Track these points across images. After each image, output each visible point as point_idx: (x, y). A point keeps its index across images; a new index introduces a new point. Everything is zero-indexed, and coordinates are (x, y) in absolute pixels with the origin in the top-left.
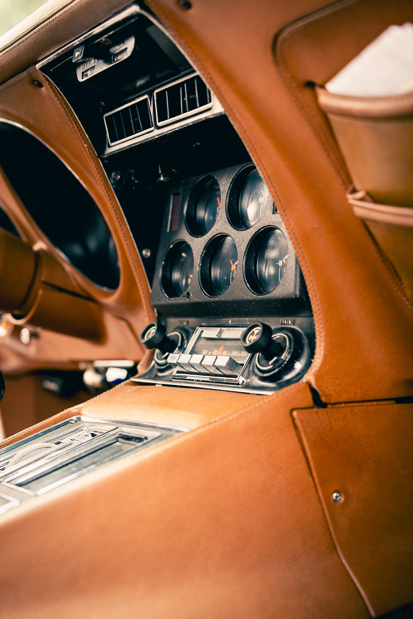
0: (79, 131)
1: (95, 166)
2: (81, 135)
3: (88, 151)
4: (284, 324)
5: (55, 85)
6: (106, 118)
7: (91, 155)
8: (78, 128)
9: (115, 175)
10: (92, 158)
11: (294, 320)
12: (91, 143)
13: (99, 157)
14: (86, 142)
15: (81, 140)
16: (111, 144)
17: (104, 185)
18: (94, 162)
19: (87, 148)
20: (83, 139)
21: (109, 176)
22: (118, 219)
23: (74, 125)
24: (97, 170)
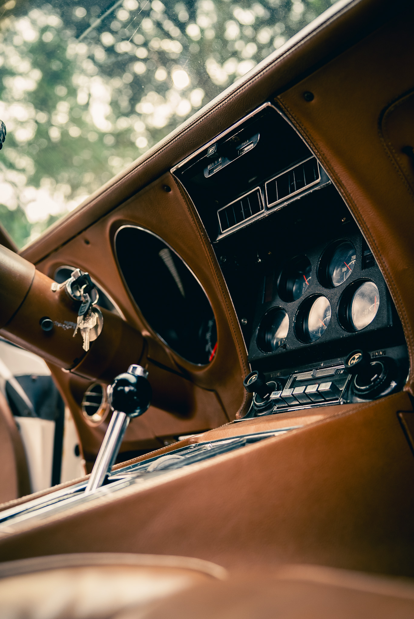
0: (198, 223)
1: (208, 250)
2: (199, 225)
3: (204, 238)
4: (376, 355)
5: (183, 186)
6: (219, 212)
7: (206, 241)
8: (197, 220)
9: (223, 258)
10: (206, 244)
11: (385, 351)
12: (206, 232)
13: (212, 243)
14: (203, 231)
15: (199, 229)
16: (223, 232)
17: (214, 265)
18: (207, 247)
19: (203, 235)
20: (200, 229)
21: (219, 259)
22: (223, 293)
23: (195, 218)
24: (209, 253)
